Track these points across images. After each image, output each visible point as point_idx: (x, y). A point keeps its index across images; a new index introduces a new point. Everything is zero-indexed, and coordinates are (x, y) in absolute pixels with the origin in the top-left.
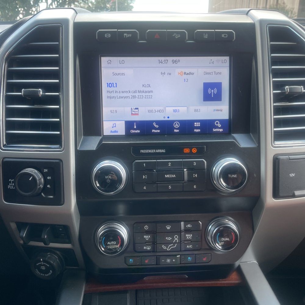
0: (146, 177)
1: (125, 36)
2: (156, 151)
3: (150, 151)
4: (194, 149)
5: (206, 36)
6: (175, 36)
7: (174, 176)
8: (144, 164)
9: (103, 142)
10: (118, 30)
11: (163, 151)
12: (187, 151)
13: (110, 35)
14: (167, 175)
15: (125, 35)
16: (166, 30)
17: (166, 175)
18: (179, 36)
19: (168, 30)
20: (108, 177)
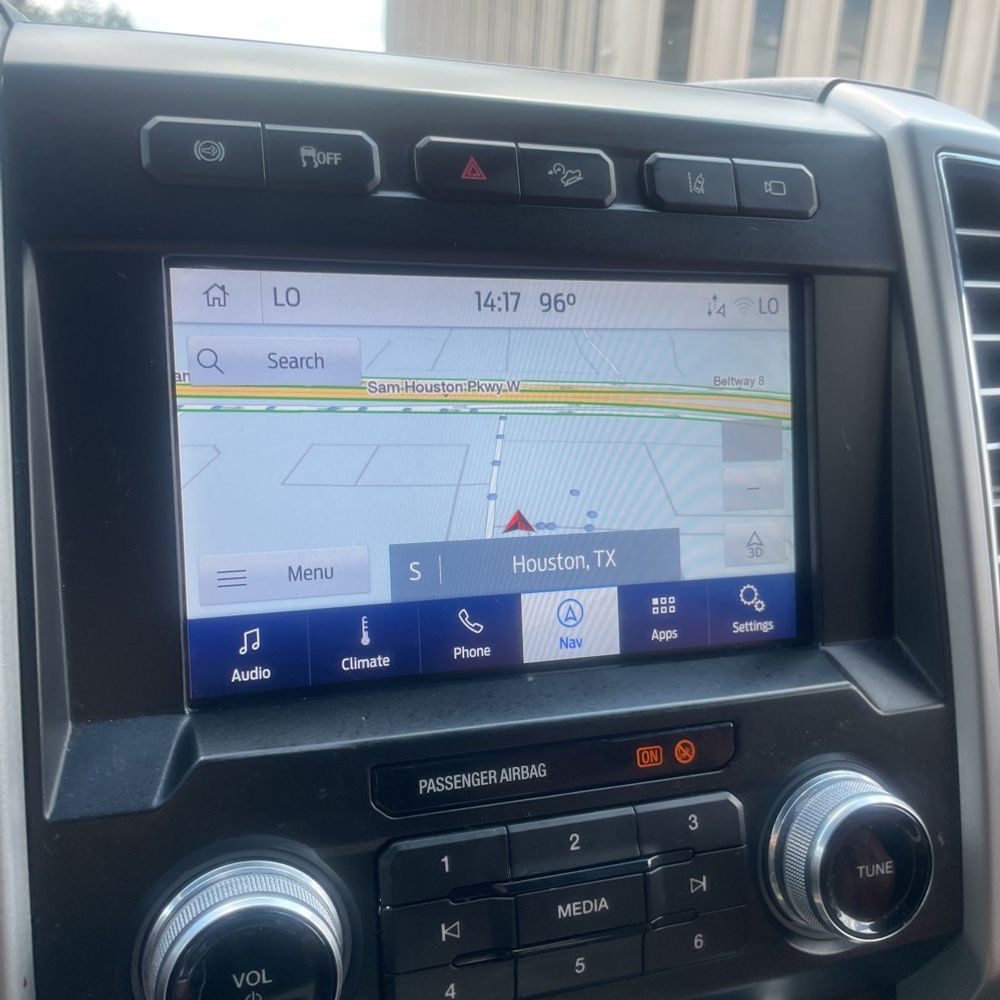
0: (454, 931)
1: (309, 159)
2: (498, 777)
3: (468, 781)
4: (684, 745)
5: (698, 185)
6: (560, 174)
7: (604, 904)
8: (445, 859)
9: (202, 758)
10: (268, 127)
11: (537, 771)
12: (648, 757)
13: (220, 152)
14: (569, 906)
15: (305, 152)
16: (513, 145)
17: (560, 908)
18: (579, 178)
19: (522, 146)
20: (253, 978)
